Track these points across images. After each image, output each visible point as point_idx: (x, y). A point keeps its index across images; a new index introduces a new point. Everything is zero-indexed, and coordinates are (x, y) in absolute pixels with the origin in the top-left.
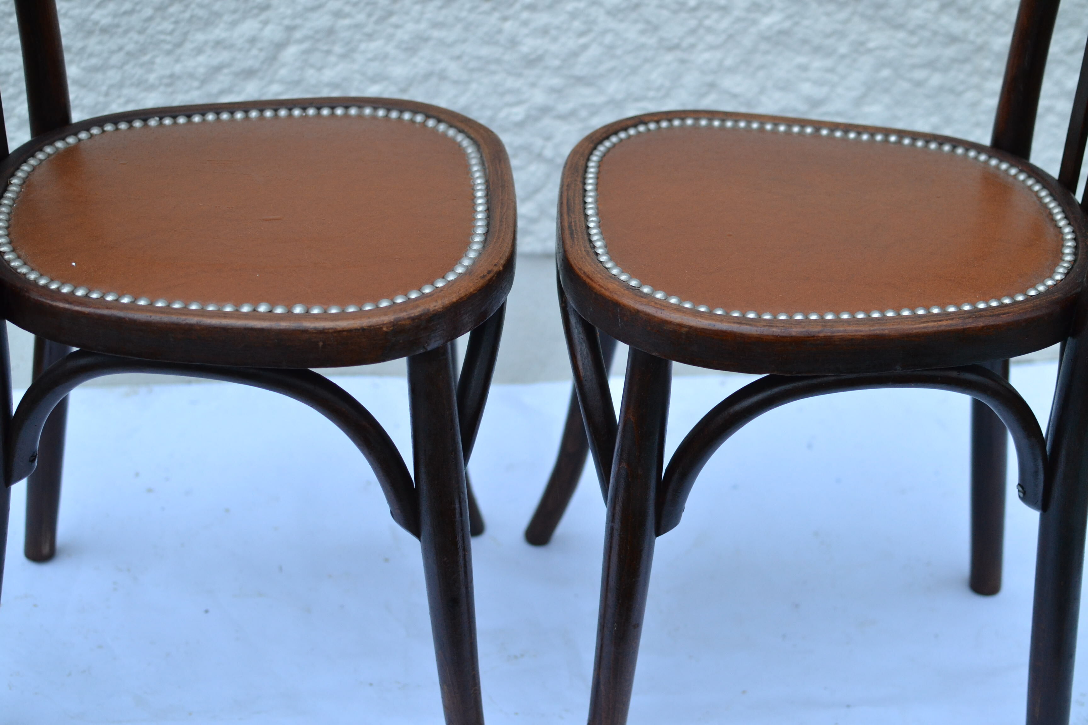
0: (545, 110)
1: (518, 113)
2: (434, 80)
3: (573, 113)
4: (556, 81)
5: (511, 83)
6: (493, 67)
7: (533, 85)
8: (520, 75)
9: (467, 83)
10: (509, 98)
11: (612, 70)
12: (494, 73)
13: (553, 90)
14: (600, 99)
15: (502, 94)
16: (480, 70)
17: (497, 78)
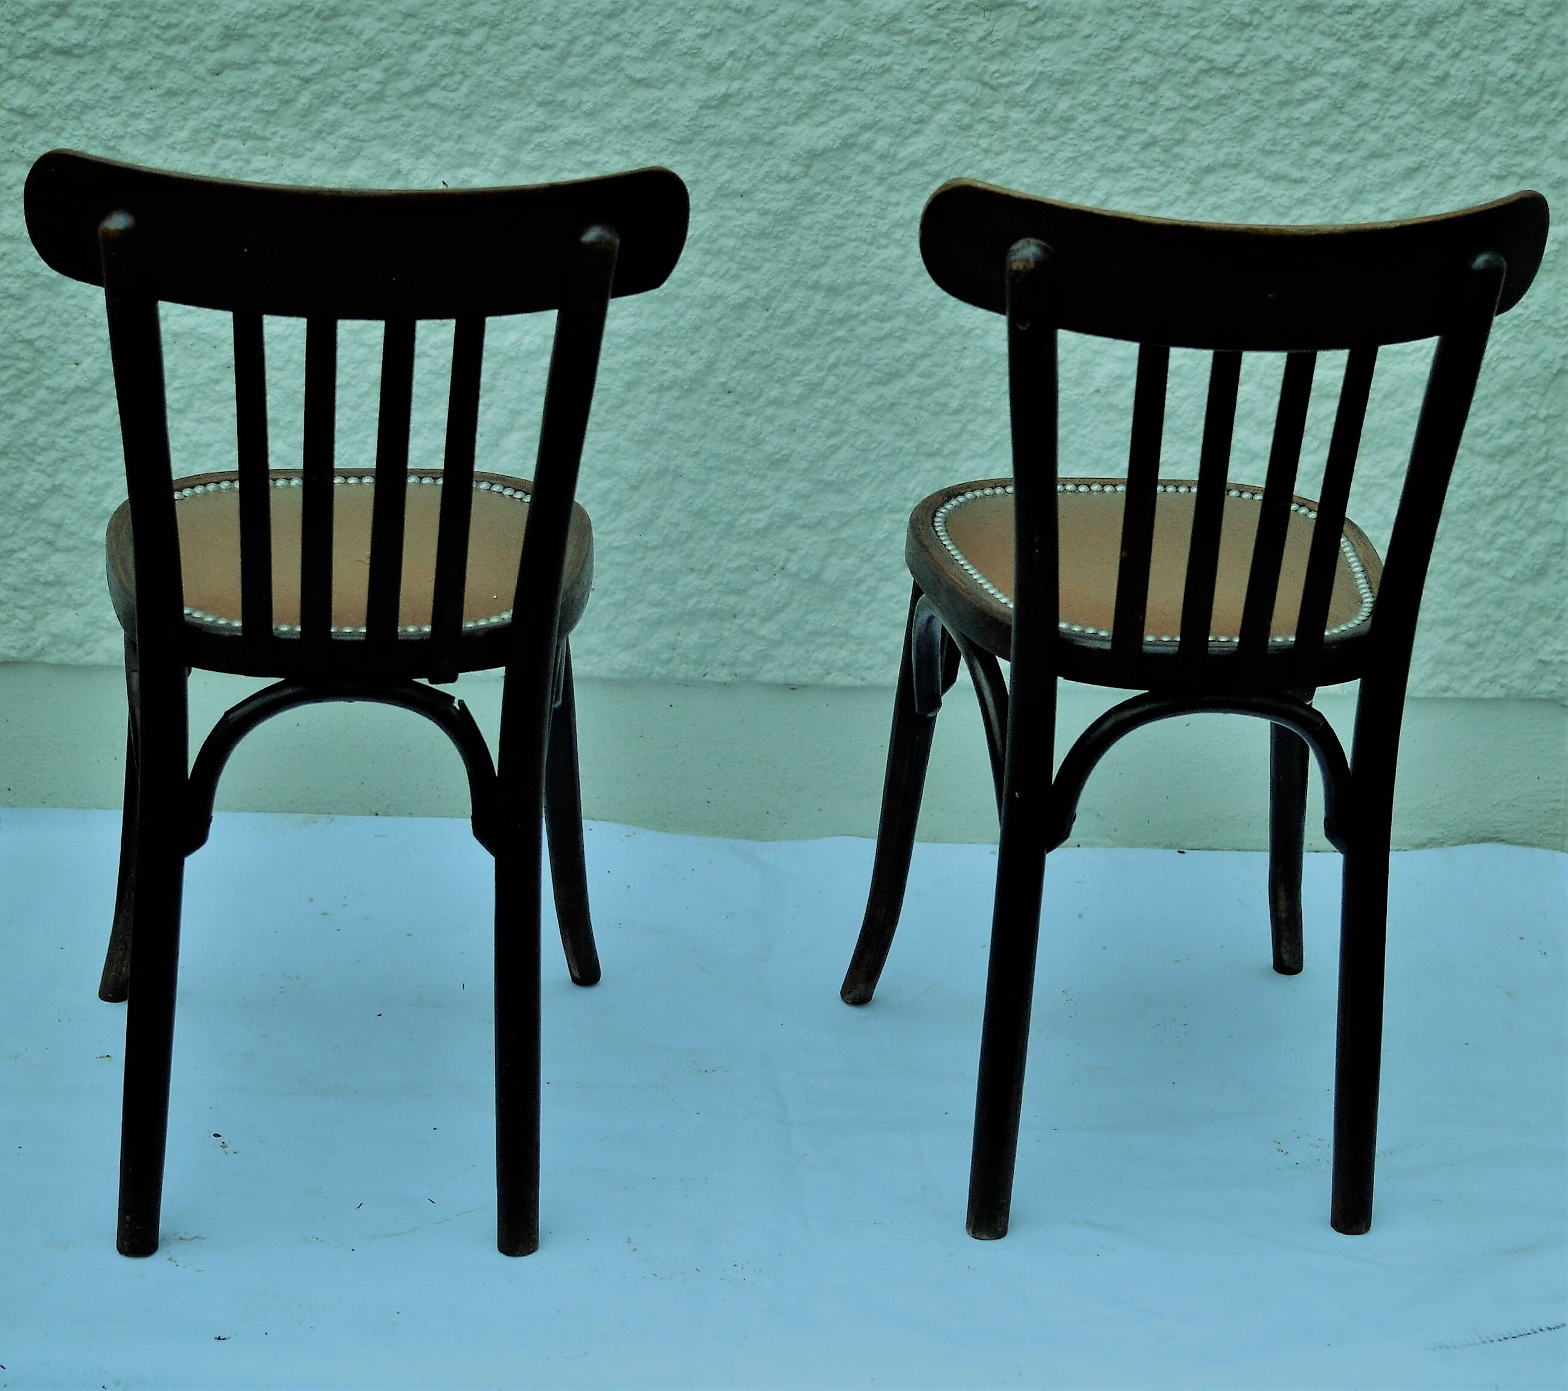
0: (790, 518)
1: (760, 520)
2: (669, 478)
3: (820, 523)
4: (803, 486)
5: (752, 485)
6: (733, 467)
7: (778, 489)
8: (763, 477)
9: (706, 482)
10: (751, 503)
11: (864, 476)
12: (735, 473)
13: (799, 496)
14: (853, 508)
15: (744, 497)
16: (720, 469)
17: (737, 479)
